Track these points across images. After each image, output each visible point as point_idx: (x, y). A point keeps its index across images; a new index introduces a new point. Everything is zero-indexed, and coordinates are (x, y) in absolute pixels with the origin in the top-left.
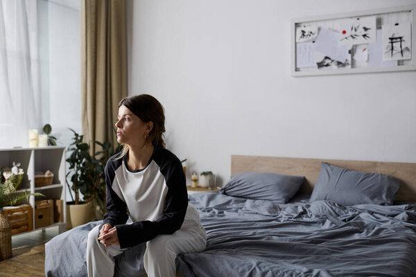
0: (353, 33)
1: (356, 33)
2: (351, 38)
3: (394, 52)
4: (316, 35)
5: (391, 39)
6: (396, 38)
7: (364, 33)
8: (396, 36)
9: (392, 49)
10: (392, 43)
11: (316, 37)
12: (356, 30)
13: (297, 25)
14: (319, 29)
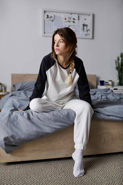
0: (69, 20)
1: (70, 20)
2: (68, 22)
3: (84, 30)
4: (53, 18)
5: (84, 25)
6: (85, 25)
7: (73, 21)
8: (85, 24)
9: (84, 29)
10: (84, 27)
11: (54, 19)
12: (70, 19)
13: (45, 12)
14: (55, 16)
